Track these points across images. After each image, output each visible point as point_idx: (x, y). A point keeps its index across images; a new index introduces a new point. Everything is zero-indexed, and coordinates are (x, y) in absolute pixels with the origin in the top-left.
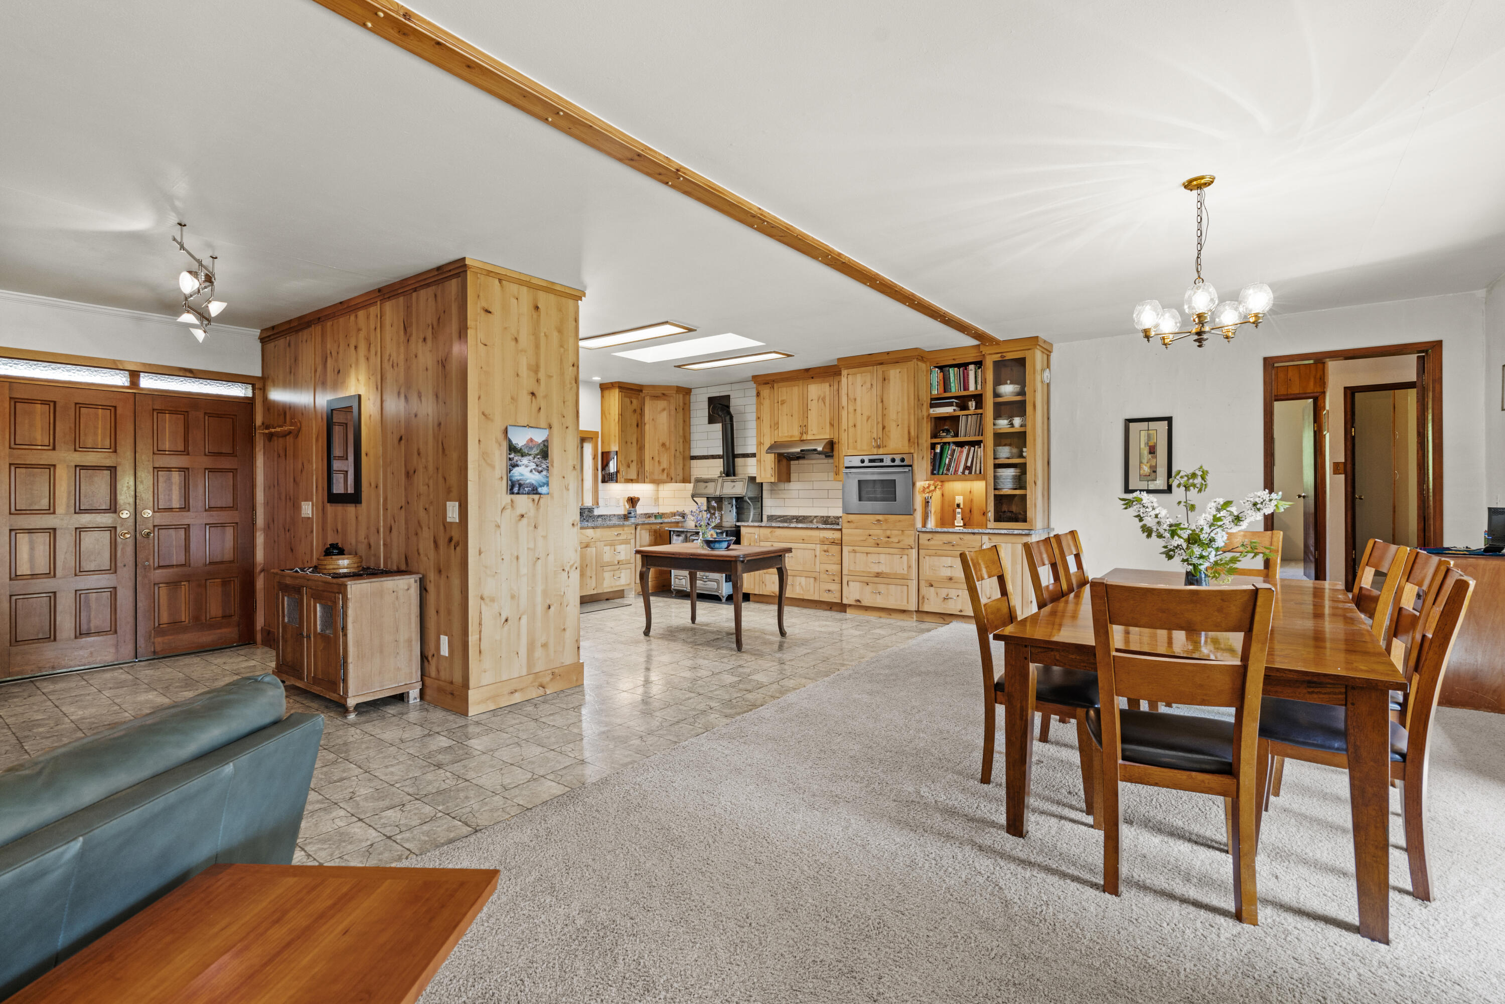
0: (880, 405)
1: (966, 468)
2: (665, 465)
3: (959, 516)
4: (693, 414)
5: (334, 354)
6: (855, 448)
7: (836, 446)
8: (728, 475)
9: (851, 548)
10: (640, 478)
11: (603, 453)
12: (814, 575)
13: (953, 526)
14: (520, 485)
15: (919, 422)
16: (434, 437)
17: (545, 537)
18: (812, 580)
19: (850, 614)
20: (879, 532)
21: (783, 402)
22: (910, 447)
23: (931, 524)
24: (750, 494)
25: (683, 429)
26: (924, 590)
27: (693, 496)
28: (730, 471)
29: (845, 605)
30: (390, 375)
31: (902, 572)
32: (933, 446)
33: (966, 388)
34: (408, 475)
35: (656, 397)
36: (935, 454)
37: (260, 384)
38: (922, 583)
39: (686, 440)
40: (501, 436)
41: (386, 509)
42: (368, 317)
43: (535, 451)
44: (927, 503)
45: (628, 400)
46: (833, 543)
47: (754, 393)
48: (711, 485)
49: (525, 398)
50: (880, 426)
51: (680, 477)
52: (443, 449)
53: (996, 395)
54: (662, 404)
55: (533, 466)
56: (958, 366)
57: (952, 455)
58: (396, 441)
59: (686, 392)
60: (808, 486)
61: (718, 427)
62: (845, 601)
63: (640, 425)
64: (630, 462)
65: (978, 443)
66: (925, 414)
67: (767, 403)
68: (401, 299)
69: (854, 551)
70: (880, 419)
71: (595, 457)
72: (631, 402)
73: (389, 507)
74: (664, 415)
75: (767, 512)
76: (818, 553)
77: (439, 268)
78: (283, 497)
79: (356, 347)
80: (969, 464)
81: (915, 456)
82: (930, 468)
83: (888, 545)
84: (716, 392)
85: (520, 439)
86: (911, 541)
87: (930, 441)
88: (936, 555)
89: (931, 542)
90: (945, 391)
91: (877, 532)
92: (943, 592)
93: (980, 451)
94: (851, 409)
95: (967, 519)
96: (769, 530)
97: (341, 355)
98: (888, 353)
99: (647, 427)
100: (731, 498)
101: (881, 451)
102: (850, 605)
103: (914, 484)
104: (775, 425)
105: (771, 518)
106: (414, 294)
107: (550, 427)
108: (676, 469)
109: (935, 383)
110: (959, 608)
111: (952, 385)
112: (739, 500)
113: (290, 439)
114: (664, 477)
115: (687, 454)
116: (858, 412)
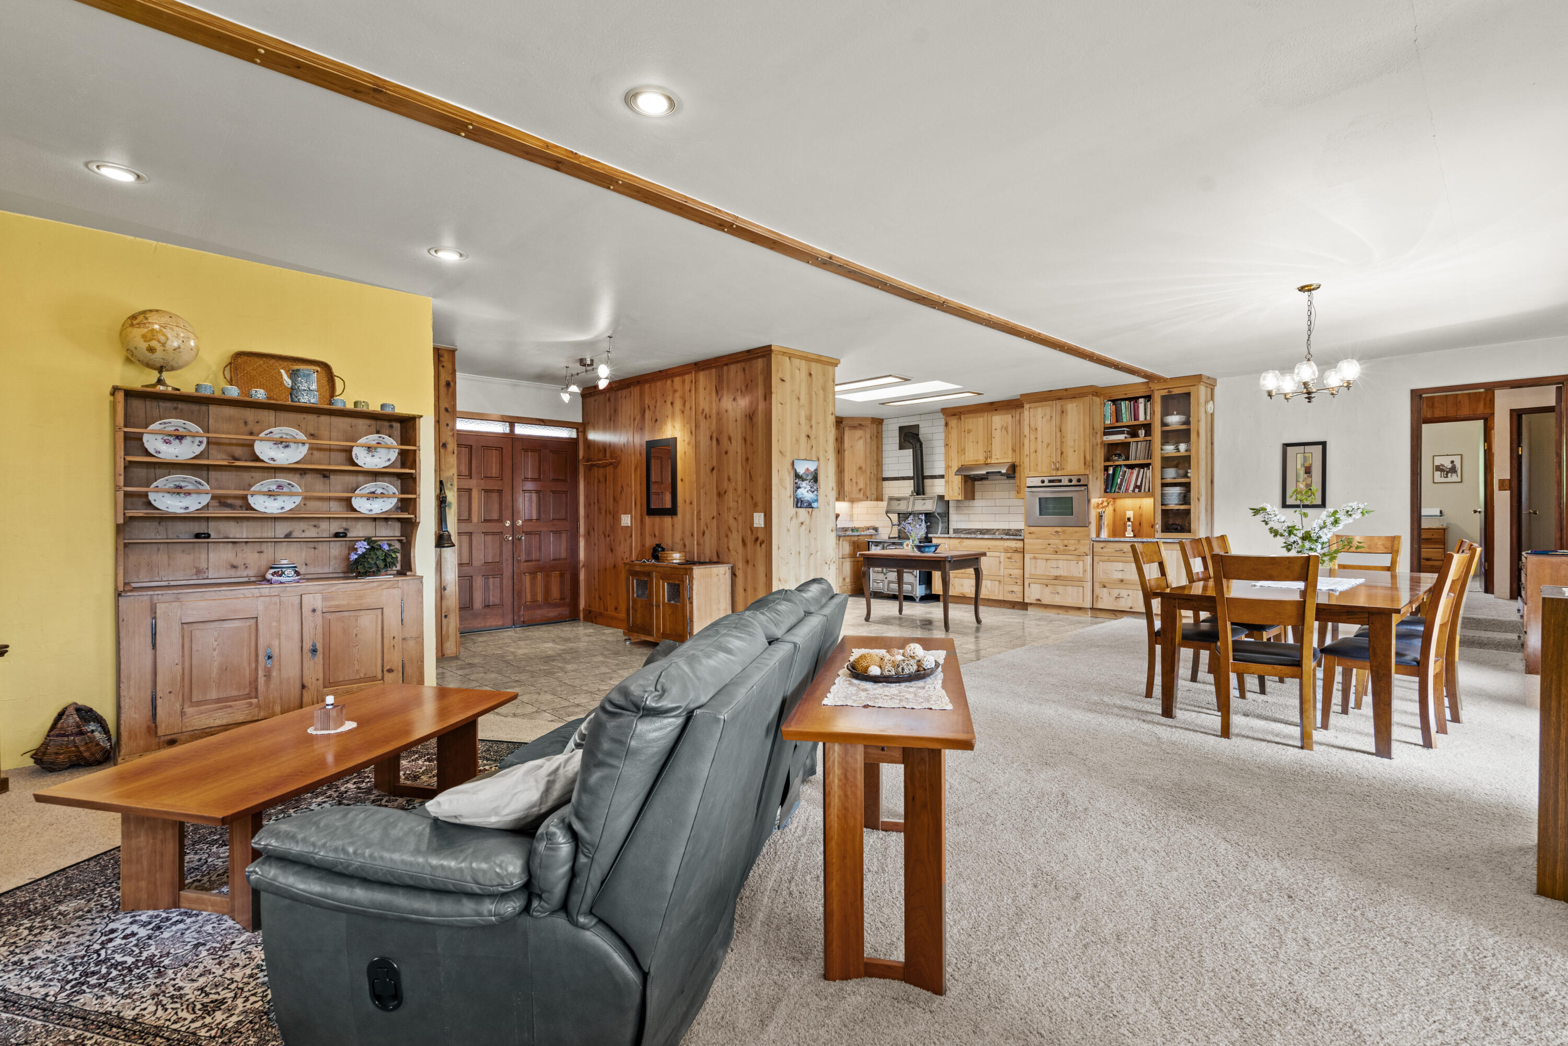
0: (1059, 434)
1: (1136, 486)
2: (861, 485)
3: (1129, 529)
4: (885, 441)
5: (652, 408)
6: (1036, 470)
7: (1018, 469)
8: (918, 494)
9: (1032, 556)
10: (840, 497)
12: (998, 578)
13: (1124, 536)
14: (801, 501)
15: (1093, 448)
16: (743, 467)
17: (815, 539)
18: (997, 583)
19: (1031, 611)
20: (1057, 541)
21: (969, 431)
22: (1085, 469)
23: (1104, 535)
24: (939, 511)
25: (877, 454)
26: (1098, 590)
27: (887, 513)
28: (920, 490)
29: (1027, 604)
30: (703, 424)
31: (1078, 575)
32: (1106, 469)
33: (1136, 418)
34: (719, 495)
35: (854, 427)
36: (1108, 475)
37: (582, 428)
38: (1096, 585)
39: (879, 464)
40: (790, 467)
41: (699, 519)
42: (683, 382)
43: (810, 477)
44: (1100, 517)
46: (1016, 551)
47: (943, 423)
48: (903, 504)
49: (803, 439)
50: (1059, 452)
51: (874, 496)
52: (751, 476)
53: (1164, 424)
54: (859, 433)
55: (809, 488)
56: (1130, 399)
57: (1124, 476)
58: (708, 470)
59: (878, 422)
60: (989, 503)
61: (909, 452)
62: (1026, 601)
63: (840, 452)
65: (1147, 466)
66: (1099, 441)
67: (954, 433)
68: (714, 370)
69: (1035, 558)
70: (1059, 446)
73: (702, 517)
74: (861, 442)
75: (954, 525)
76: (1002, 560)
77: (749, 351)
78: (603, 511)
79: (672, 403)
80: (1139, 484)
81: (1090, 477)
82: (1103, 487)
83: (1065, 552)
84: (906, 422)
85: (801, 470)
86: (1086, 549)
87: (1103, 464)
88: (1109, 561)
89: (1105, 550)
90: (1117, 421)
92: (1115, 592)
93: (1149, 473)
94: (1033, 437)
95: (1136, 531)
96: (958, 541)
97: (658, 409)
98: (1066, 390)
99: (846, 453)
100: (922, 514)
101: (1060, 473)
102: (1031, 604)
103: (1089, 501)
104: (962, 451)
105: (956, 531)
106: (725, 368)
107: (818, 460)
108: (871, 489)
109: (1108, 415)
110: (1130, 605)
111: (1124, 416)
112: (929, 516)
113: (609, 470)
114: (861, 496)
115: (879, 476)
116: (1039, 439)
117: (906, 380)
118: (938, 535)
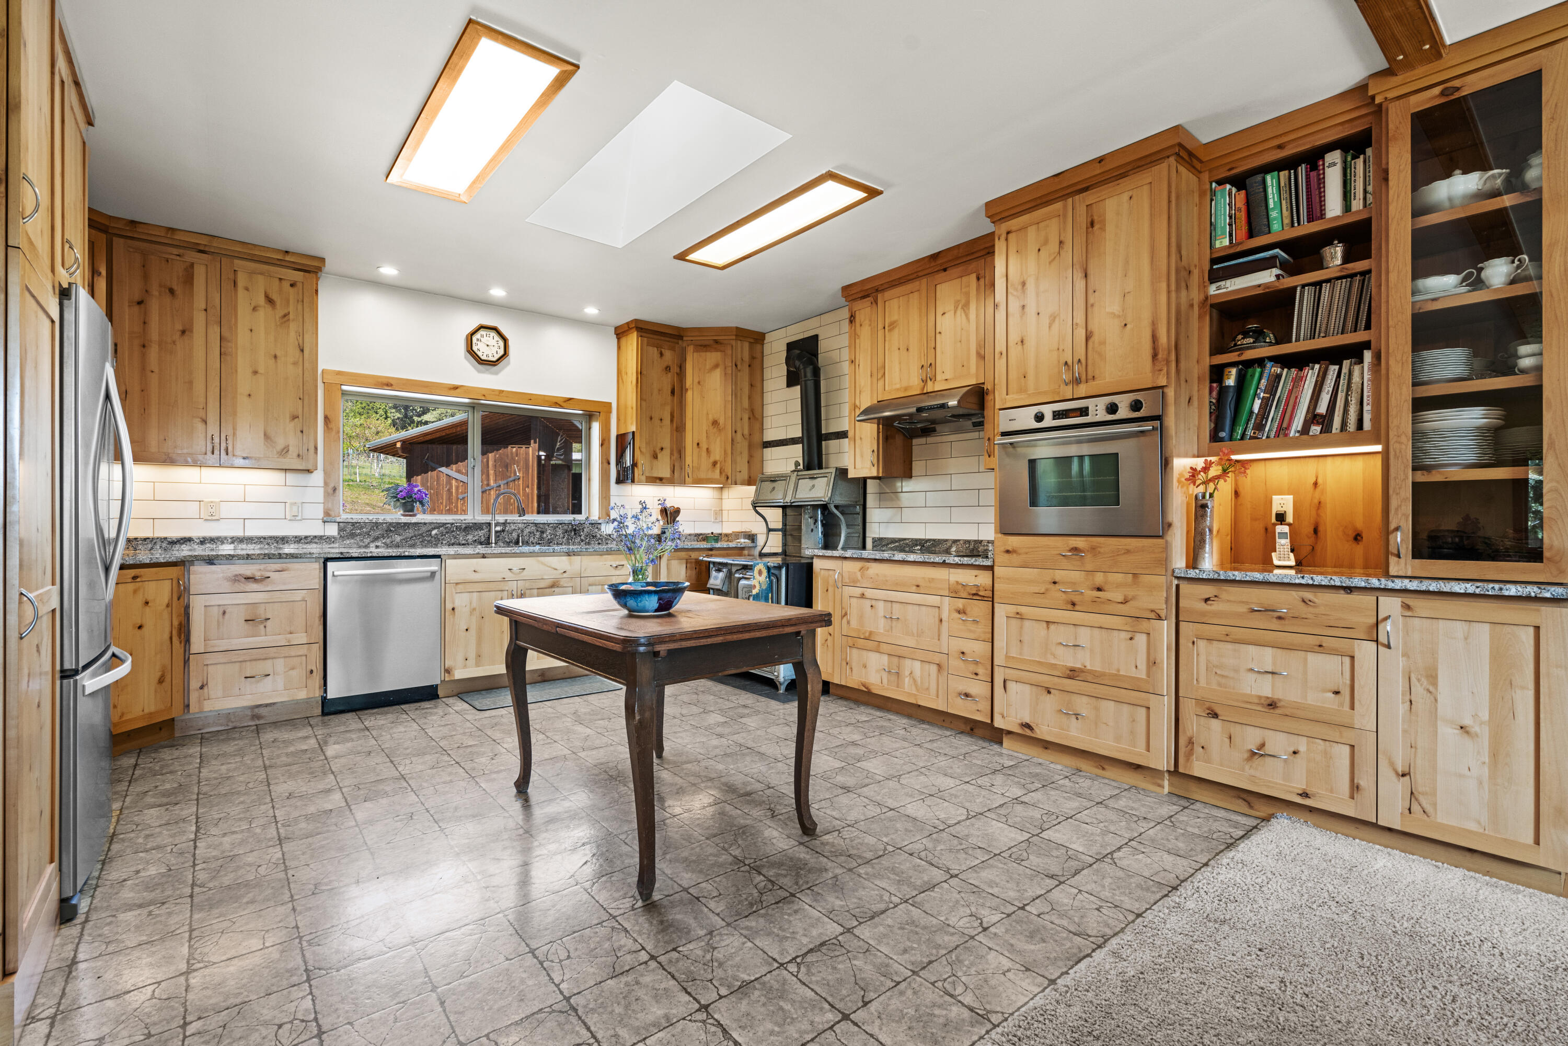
0: (1080, 285)
1: (1313, 418)
2: (717, 455)
3: (1283, 544)
4: (766, 371)
6: (1023, 390)
7: (989, 398)
8: (808, 467)
9: (1012, 609)
10: (676, 478)
11: (618, 436)
12: (937, 658)
13: (1268, 564)
15: (1179, 320)
18: (934, 668)
19: (1010, 749)
20: (1076, 576)
21: (893, 325)
22: (1156, 371)
23: (1209, 563)
24: (839, 500)
25: (750, 398)
26: (1193, 724)
27: (755, 505)
28: (813, 461)
29: (1001, 731)
31: (1133, 673)
32: (1217, 373)
33: (1316, 210)
35: (703, 347)
36: (1223, 390)
38: (1188, 707)
39: (756, 416)
44: (1201, 508)
45: (654, 352)
46: (976, 595)
47: (847, 317)
48: (780, 485)
50: (1081, 333)
51: (745, 475)
53: (1418, 211)
54: (713, 357)
56: (1289, 164)
57: (1272, 389)
59: (757, 339)
60: (941, 483)
61: (799, 390)
62: (999, 723)
63: (678, 391)
64: (658, 451)
65: (1355, 352)
66: (1196, 296)
67: (865, 332)
69: (1019, 616)
70: (1080, 318)
71: (604, 443)
72: (661, 354)
74: (717, 375)
75: (875, 531)
76: (945, 616)
80: (1322, 409)
81: (1170, 393)
82: (1207, 426)
83: (1097, 607)
84: (797, 333)
86: (1159, 601)
87: (1207, 361)
88: (1227, 639)
89: (1215, 607)
90: (1251, 234)
91: (1070, 575)
92: (1251, 738)
93: (1363, 373)
95: (1305, 551)
96: (858, 565)
98: (1101, 160)
99: (689, 395)
100: (815, 507)
101: (1082, 390)
102: (1009, 733)
103: (1166, 463)
104: (880, 372)
105: (881, 543)
108: (734, 461)
109: (1223, 221)
110: (1300, 784)
111: (1274, 214)
112: (826, 511)
114: (716, 474)
115: (756, 438)
116: (1031, 309)
118: (835, 553)
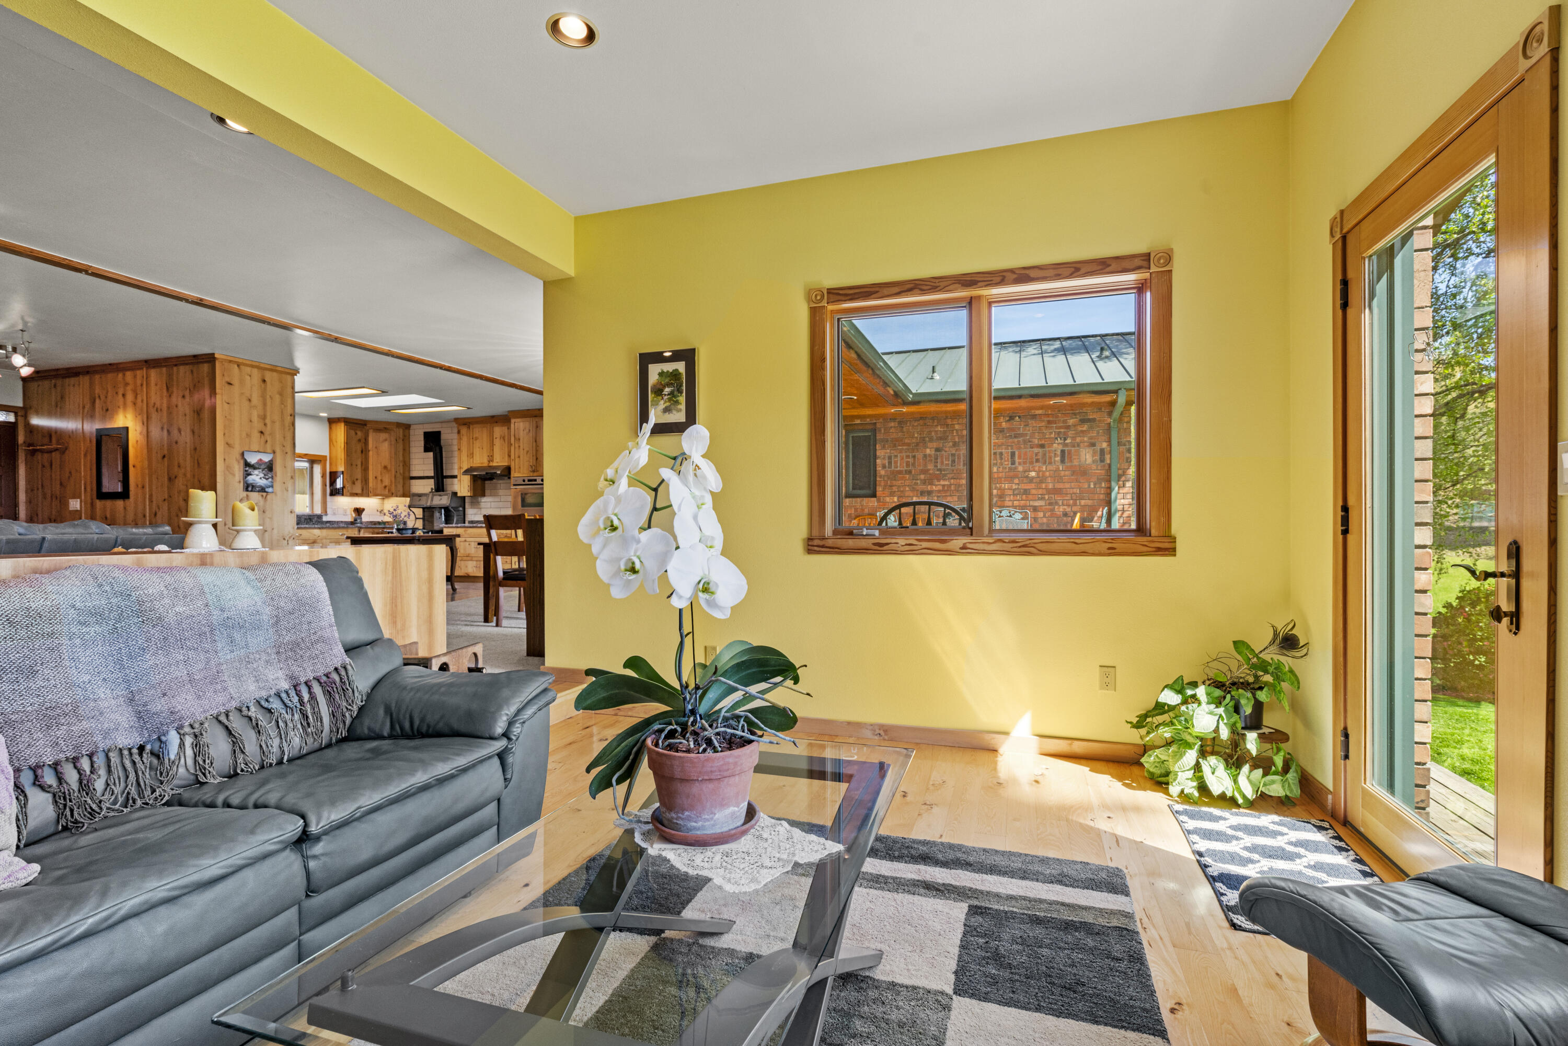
0: (534, 444)
2: (387, 482)
4: (412, 444)
5: (103, 397)
6: (519, 472)
7: (509, 471)
8: (437, 491)
10: (365, 493)
11: (331, 473)
14: (253, 487)
16: (191, 457)
17: (270, 518)
21: (476, 439)
24: (453, 505)
25: (403, 455)
27: (410, 507)
28: (440, 488)
30: (154, 415)
34: (170, 479)
35: (378, 430)
37: (23, 412)
39: (406, 464)
40: (239, 457)
41: (151, 501)
42: (135, 377)
43: (263, 466)
45: (353, 432)
47: (456, 430)
48: (424, 498)
49: (256, 434)
50: (535, 458)
51: (401, 492)
52: (198, 463)
54: (383, 436)
55: (262, 475)
58: (160, 456)
59: (404, 429)
60: (497, 499)
61: (431, 454)
63: (365, 451)
64: (355, 480)
67: (465, 439)
68: (164, 369)
70: (534, 453)
71: (323, 476)
72: (356, 434)
73: (154, 499)
74: (386, 444)
75: (469, 518)
77: (195, 356)
78: (49, 495)
79: (124, 395)
84: (430, 428)
85: (253, 459)
94: (517, 445)
96: (463, 529)
97: (109, 397)
99: (371, 453)
100: (441, 508)
101: (535, 474)
104: (471, 456)
106: (175, 368)
107: (274, 452)
108: (396, 486)
112: (447, 509)
113: (55, 455)
114: (386, 492)
115: (407, 474)
116: (521, 447)
117: (383, 392)
118: (454, 525)
